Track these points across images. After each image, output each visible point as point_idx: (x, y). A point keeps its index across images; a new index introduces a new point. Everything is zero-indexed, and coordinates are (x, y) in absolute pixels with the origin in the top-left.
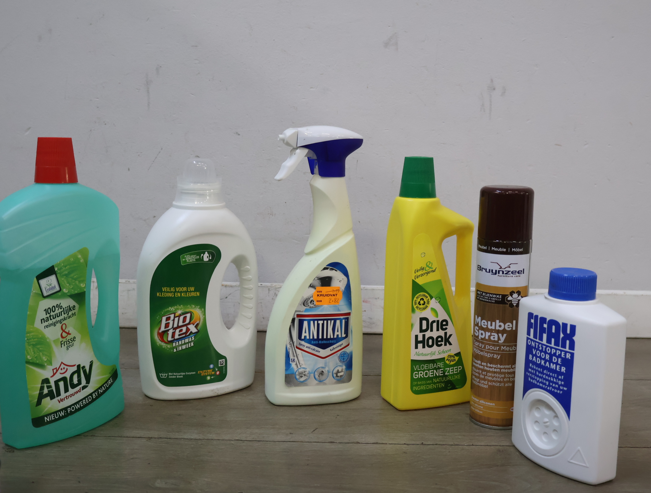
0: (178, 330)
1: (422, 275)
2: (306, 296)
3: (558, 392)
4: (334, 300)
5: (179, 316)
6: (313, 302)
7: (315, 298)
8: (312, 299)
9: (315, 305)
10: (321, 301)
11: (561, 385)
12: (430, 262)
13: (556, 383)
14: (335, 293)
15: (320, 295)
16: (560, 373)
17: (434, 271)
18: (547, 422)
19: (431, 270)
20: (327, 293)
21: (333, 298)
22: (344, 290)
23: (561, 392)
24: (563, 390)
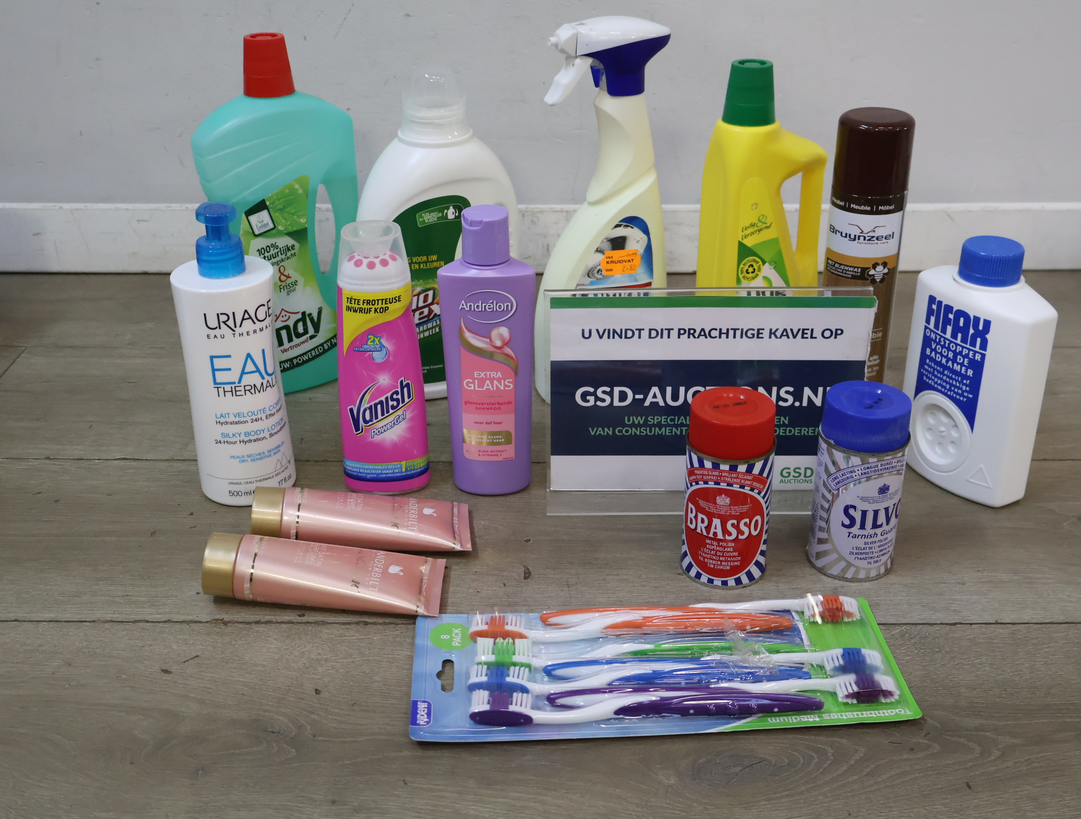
0: (417, 313)
1: (753, 233)
2: (590, 265)
3: (961, 398)
4: (629, 268)
5: (418, 295)
6: (601, 271)
7: (604, 266)
8: (599, 268)
9: (603, 276)
10: (612, 270)
11: (966, 391)
12: (763, 215)
13: (959, 388)
14: (630, 258)
15: (610, 262)
16: (965, 377)
17: (768, 227)
18: (943, 432)
19: (765, 225)
20: (620, 259)
21: (628, 264)
22: (643, 254)
23: (965, 399)
24: (967, 397)
